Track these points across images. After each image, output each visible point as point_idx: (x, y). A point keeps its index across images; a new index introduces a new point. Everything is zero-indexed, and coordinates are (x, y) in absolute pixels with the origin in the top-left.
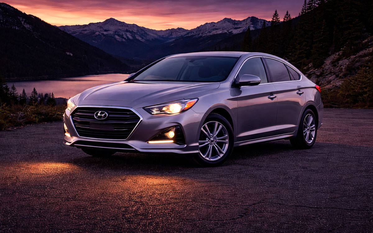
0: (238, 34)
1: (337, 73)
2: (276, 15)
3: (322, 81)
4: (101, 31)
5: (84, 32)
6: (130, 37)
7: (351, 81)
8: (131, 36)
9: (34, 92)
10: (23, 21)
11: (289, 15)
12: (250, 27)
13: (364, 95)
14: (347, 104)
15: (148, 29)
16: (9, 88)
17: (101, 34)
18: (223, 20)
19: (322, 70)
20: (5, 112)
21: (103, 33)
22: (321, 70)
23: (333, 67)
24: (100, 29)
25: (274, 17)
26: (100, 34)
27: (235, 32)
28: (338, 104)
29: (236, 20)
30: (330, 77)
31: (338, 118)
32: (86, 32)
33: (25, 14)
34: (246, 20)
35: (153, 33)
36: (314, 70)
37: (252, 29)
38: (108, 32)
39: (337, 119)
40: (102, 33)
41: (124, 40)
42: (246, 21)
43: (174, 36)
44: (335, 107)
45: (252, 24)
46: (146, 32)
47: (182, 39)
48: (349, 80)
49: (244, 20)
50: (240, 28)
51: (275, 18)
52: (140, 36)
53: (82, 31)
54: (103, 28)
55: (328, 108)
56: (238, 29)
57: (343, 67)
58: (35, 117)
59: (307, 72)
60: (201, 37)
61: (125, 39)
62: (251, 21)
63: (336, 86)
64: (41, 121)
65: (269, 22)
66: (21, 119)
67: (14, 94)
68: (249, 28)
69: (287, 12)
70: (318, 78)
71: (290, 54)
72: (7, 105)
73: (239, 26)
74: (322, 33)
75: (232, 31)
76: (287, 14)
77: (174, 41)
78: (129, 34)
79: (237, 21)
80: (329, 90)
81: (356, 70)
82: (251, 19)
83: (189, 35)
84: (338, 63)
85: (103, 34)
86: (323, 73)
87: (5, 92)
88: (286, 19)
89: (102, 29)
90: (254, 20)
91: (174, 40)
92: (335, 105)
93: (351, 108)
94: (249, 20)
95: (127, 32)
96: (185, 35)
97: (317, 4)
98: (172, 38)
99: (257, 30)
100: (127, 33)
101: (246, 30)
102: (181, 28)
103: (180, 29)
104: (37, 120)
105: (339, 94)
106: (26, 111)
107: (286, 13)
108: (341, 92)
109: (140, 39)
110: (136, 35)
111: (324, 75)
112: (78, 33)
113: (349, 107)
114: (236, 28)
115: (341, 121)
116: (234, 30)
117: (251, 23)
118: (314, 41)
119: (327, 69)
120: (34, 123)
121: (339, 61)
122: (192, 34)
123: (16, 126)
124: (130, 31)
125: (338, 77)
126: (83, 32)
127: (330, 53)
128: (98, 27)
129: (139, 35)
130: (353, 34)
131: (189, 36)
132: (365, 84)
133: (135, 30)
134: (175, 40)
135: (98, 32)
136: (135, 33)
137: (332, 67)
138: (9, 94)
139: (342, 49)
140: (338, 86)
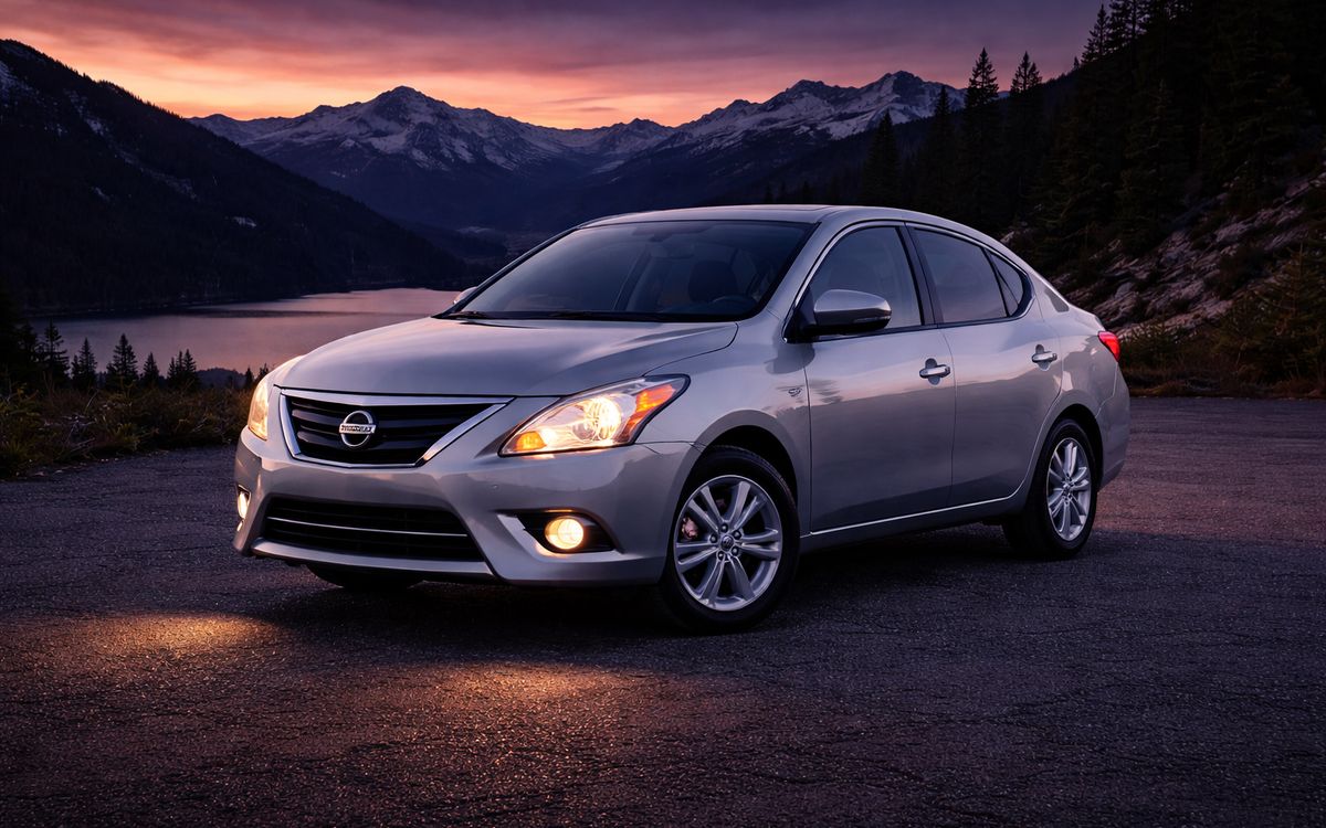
0: (848, 137)
1: (1209, 271)
2: (983, 67)
3: (1154, 304)
4: (361, 134)
5: (300, 140)
6: (466, 156)
7: (1260, 300)
8: (469, 150)
9: (124, 349)
10: (79, 104)
11: (1034, 68)
12: (891, 113)
13: (1305, 350)
14: (1244, 383)
15: (528, 127)
16: (36, 336)
17: (362, 144)
18: (795, 87)
19: (1158, 263)
20: (24, 415)
21: (370, 143)
22: (1151, 264)
23: (1194, 252)
24: (359, 127)
25: (976, 76)
26: (360, 146)
27: (839, 130)
28: (1213, 381)
29: (842, 86)
30: (1184, 287)
31: (1213, 434)
32: (305, 141)
33: (86, 79)
34: (876, 87)
35: (547, 141)
36: (1128, 261)
37: (899, 118)
38: (388, 138)
39: (1212, 437)
40: (365, 141)
41: (444, 168)
42: (879, 89)
43: (623, 148)
44: (1203, 395)
45: (897, 101)
46: (522, 136)
47: (649, 160)
48: (1254, 295)
49: (870, 87)
50: (854, 115)
51: (979, 79)
52: (501, 152)
53: (291, 137)
54: (368, 126)
55: (1176, 396)
56: (847, 119)
57: (1231, 249)
58: (130, 432)
59: (1102, 272)
60: (717, 150)
61: (446, 161)
62: (895, 90)
63: (1206, 320)
64: (149, 446)
65: (961, 91)
66: (78, 439)
67: (52, 354)
68: (888, 117)
69: (1026, 58)
70: (1140, 293)
71: (1039, 207)
72: (28, 392)
73: (853, 108)
74: (1153, 128)
75: (828, 129)
76: (1025, 65)
77: (619, 167)
78: (463, 144)
79: (844, 89)
80: (1182, 332)
81: (1279, 262)
82: (895, 82)
83: (675, 146)
84: (1215, 237)
85: (369, 146)
86: (1160, 275)
87: (23, 347)
88: (1021, 80)
89: (364, 129)
90: (905, 85)
91: (621, 162)
92: (1203, 384)
93: (1260, 398)
94: (888, 86)
95: (455, 137)
96: (658, 146)
97: (1142, 26)
98: (616, 158)
99: (916, 124)
100: (453, 139)
101: (877, 126)
102: (647, 122)
103: (641, 126)
104: (135, 440)
105: (1217, 347)
106: (98, 412)
107: (1021, 61)
108: (1224, 340)
109: (500, 161)
110: (486, 149)
111: (1163, 282)
112: (278, 144)
113: (1253, 395)
114: (842, 118)
115: (1225, 444)
116: (836, 123)
117: (898, 96)
118: (1127, 156)
119: (1174, 257)
120: (126, 452)
121: (1217, 228)
122: (684, 143)
123: (60, 463)
124: (466, 133)
125: (1215, 288)
126: (295, 140)
127: (1185, 201)
128: (350, 120)
129: (498, 147)
130: (1269, 129)
131: (672, 148)
132: (1309, 312)
133: (483, 129)
134: (623, 165)
135: (352, 138)
136: (482, 140)
137: (1191, 250)
138: (36, 355)
139: (1226, 185)
140: (1211, 319)
